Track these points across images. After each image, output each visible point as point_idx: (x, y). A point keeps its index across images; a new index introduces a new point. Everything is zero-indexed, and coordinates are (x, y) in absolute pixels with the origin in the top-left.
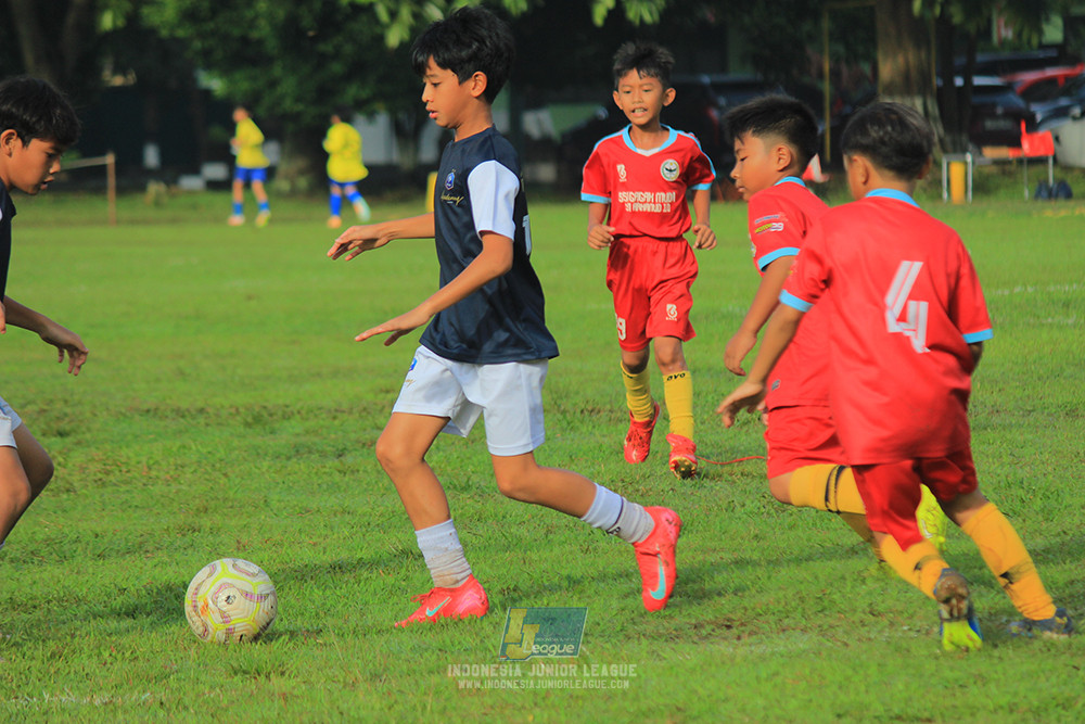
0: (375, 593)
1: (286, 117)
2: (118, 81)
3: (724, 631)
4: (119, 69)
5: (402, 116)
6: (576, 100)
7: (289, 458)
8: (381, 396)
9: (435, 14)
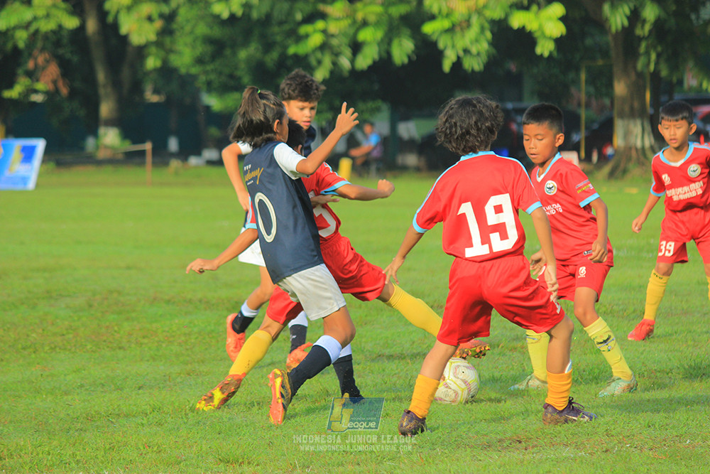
2: (155, 99)
3: (518, 445)
4: (155, 92)
6: (430, 117)
9: (345, 62)
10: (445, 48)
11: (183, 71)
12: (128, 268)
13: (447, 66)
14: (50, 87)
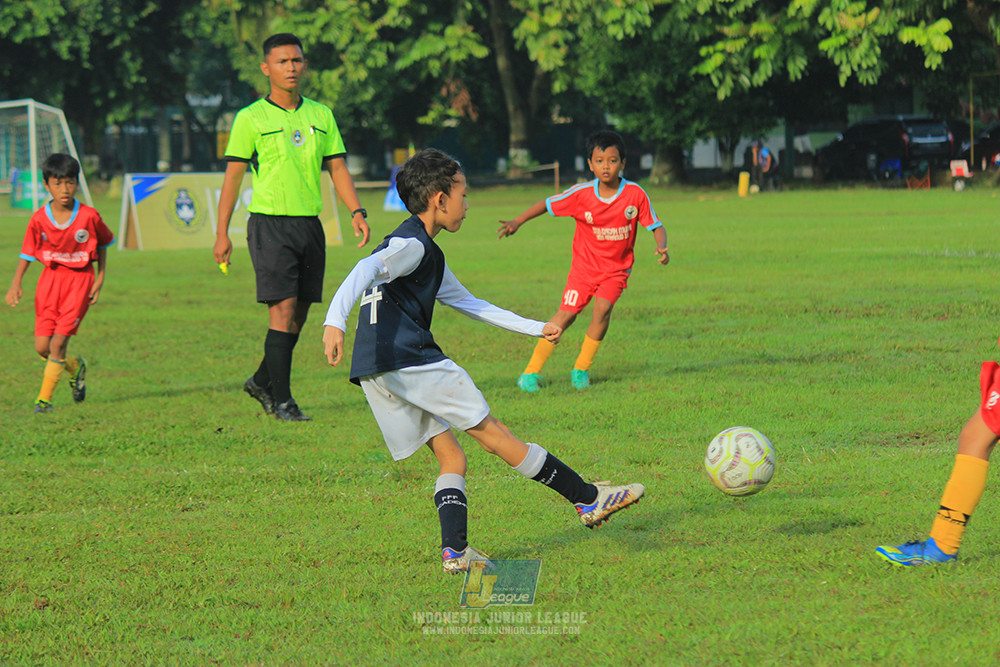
0: (711, 417)
1: (656, 141)
2: (562, 120)
3: (916, 441)
4: (562, 114)
5: (724, 140)
6: (824, 130)
7: (660, 339)
8: (712, 303)
9: (745, 80)
10: (841, 63)
11: (588, 94)
12: (540, 281)
13: (842, 81)
14: (461, 113)
